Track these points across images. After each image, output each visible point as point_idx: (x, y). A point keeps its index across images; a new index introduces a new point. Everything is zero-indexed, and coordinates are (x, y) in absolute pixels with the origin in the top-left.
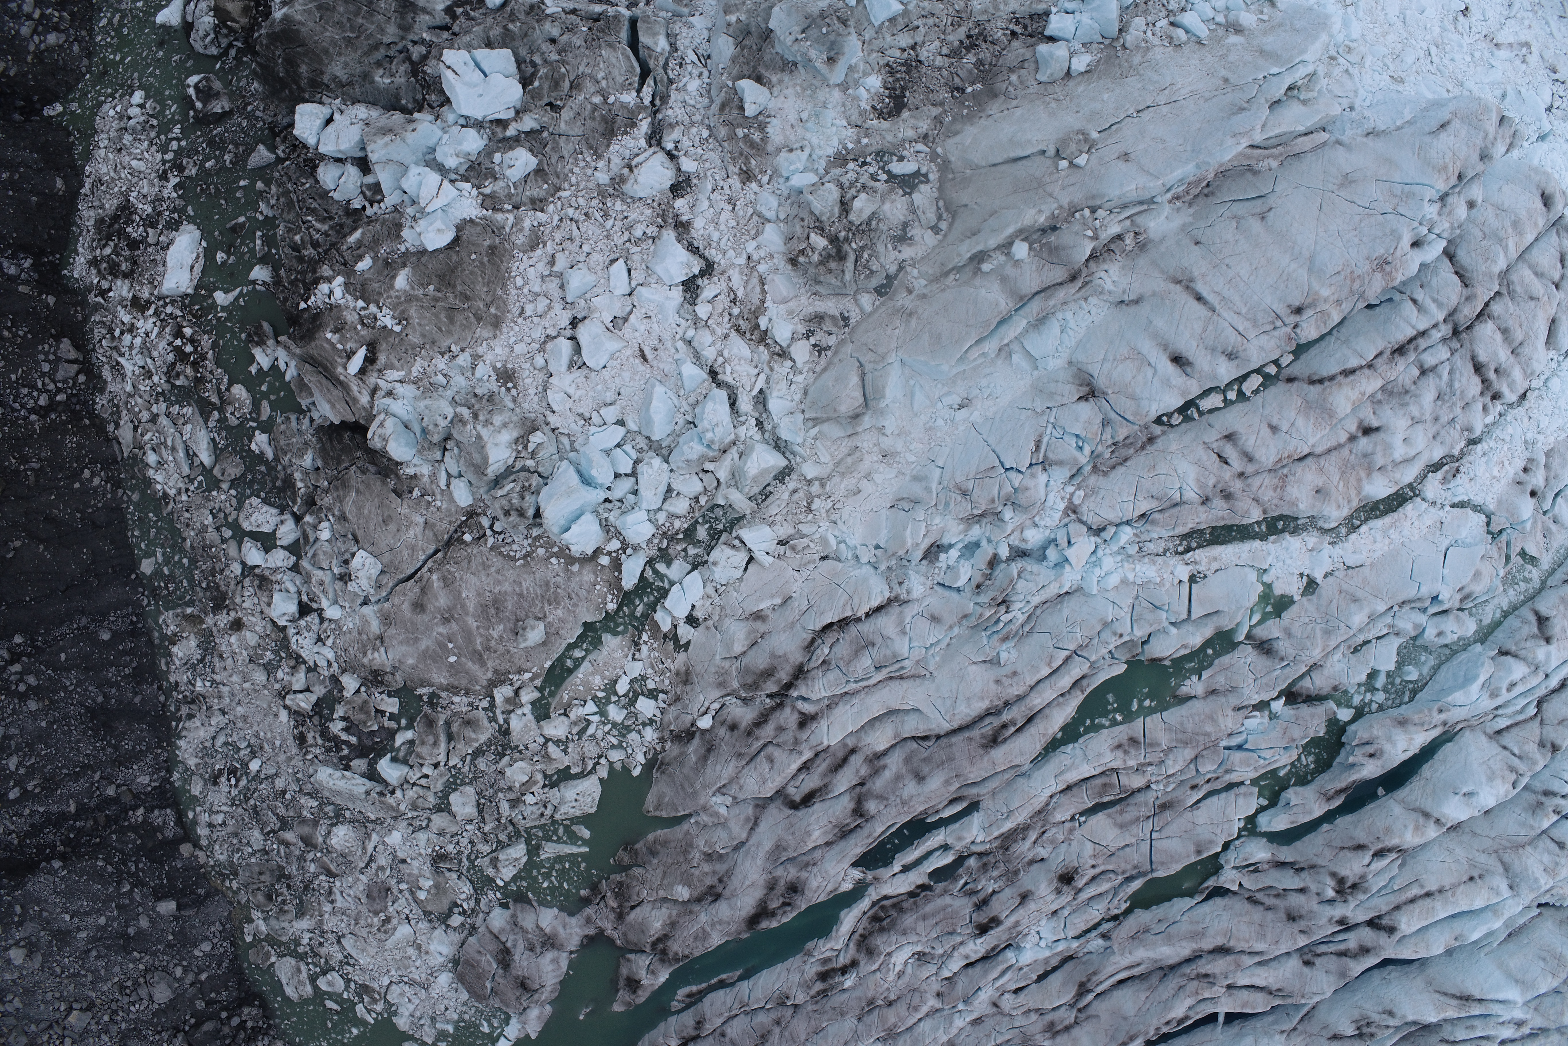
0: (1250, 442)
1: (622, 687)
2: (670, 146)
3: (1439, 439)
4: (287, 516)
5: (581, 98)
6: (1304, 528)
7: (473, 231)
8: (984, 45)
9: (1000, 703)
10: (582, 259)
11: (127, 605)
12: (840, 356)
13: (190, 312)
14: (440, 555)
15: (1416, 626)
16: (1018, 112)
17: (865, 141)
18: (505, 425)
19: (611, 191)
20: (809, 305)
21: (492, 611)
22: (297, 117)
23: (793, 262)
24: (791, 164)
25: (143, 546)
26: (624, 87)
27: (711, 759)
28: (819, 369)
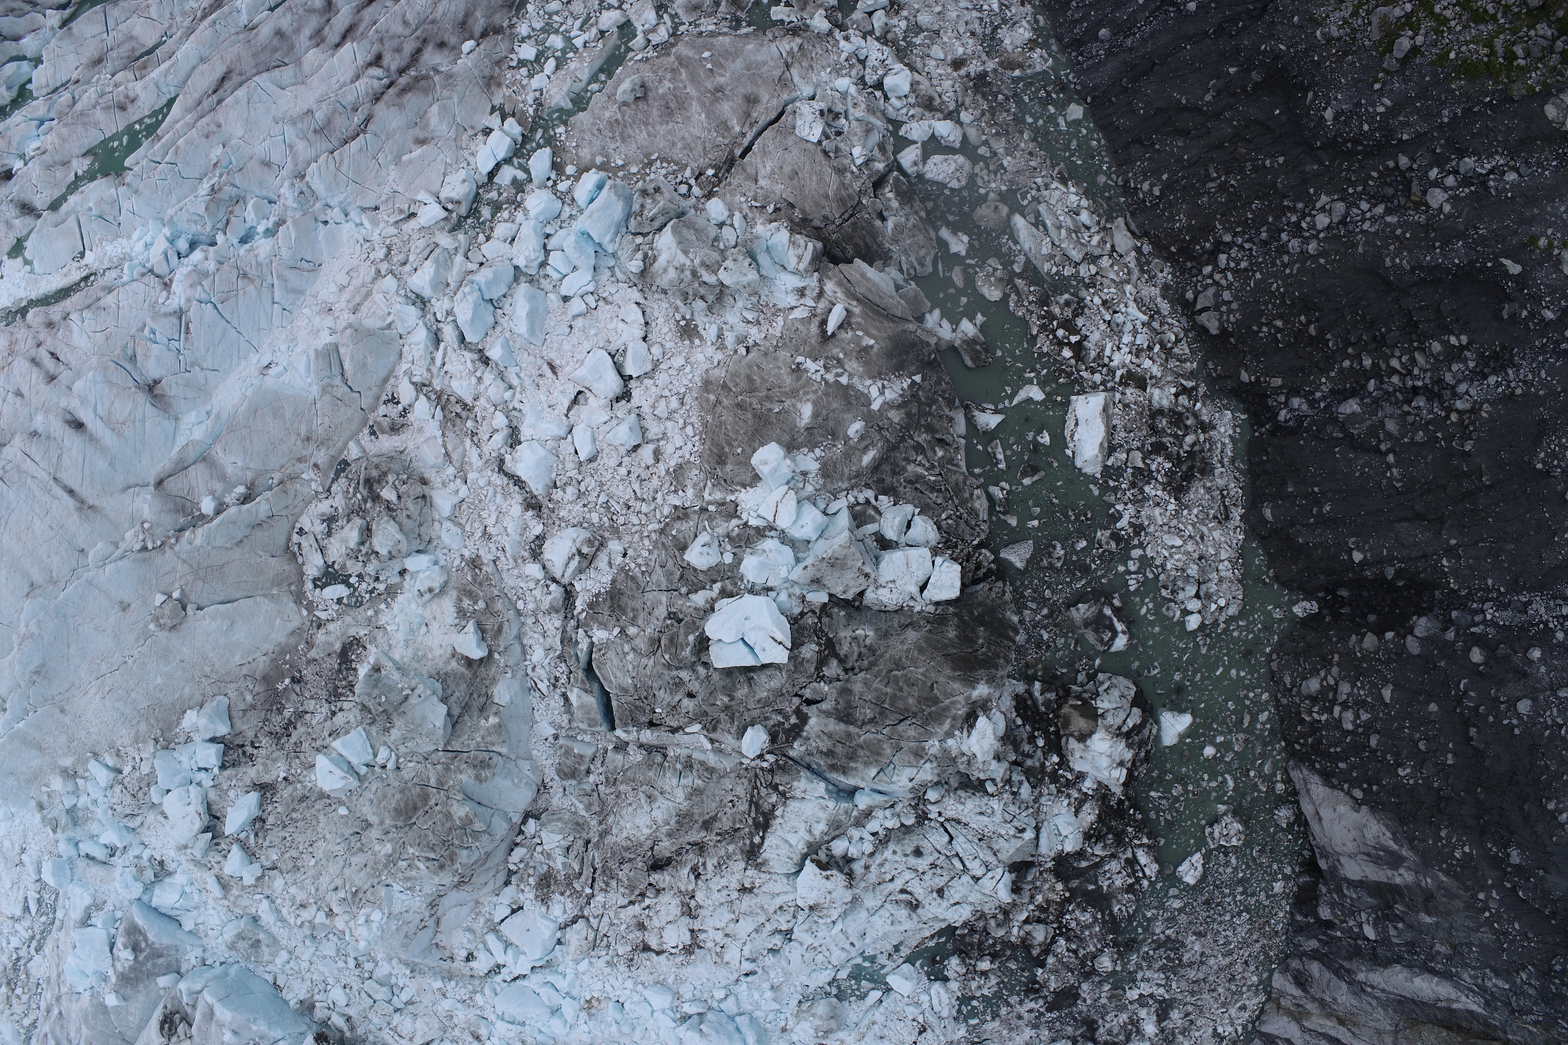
0: (36, 376)
1: (551, 64)
2: (553, 587)
4: (911, 170)
5: (648, 631)
7: (743, 477)
10: (626, 459)
11: (1088, 68)
12: (371, 394)
13: (1069, 375)
14: (738, 152)
16: (237, 659)
17: (370, 613)
18: (666, 271)
19: (604, 533)
20: (406, 441)
21: (672, 105)
22: (958, 584)
23: (424, 482)
24: (430, 577)
25: (1084, 131)
26: (606, 645)
27: (461, 16)
28: (392, 380)
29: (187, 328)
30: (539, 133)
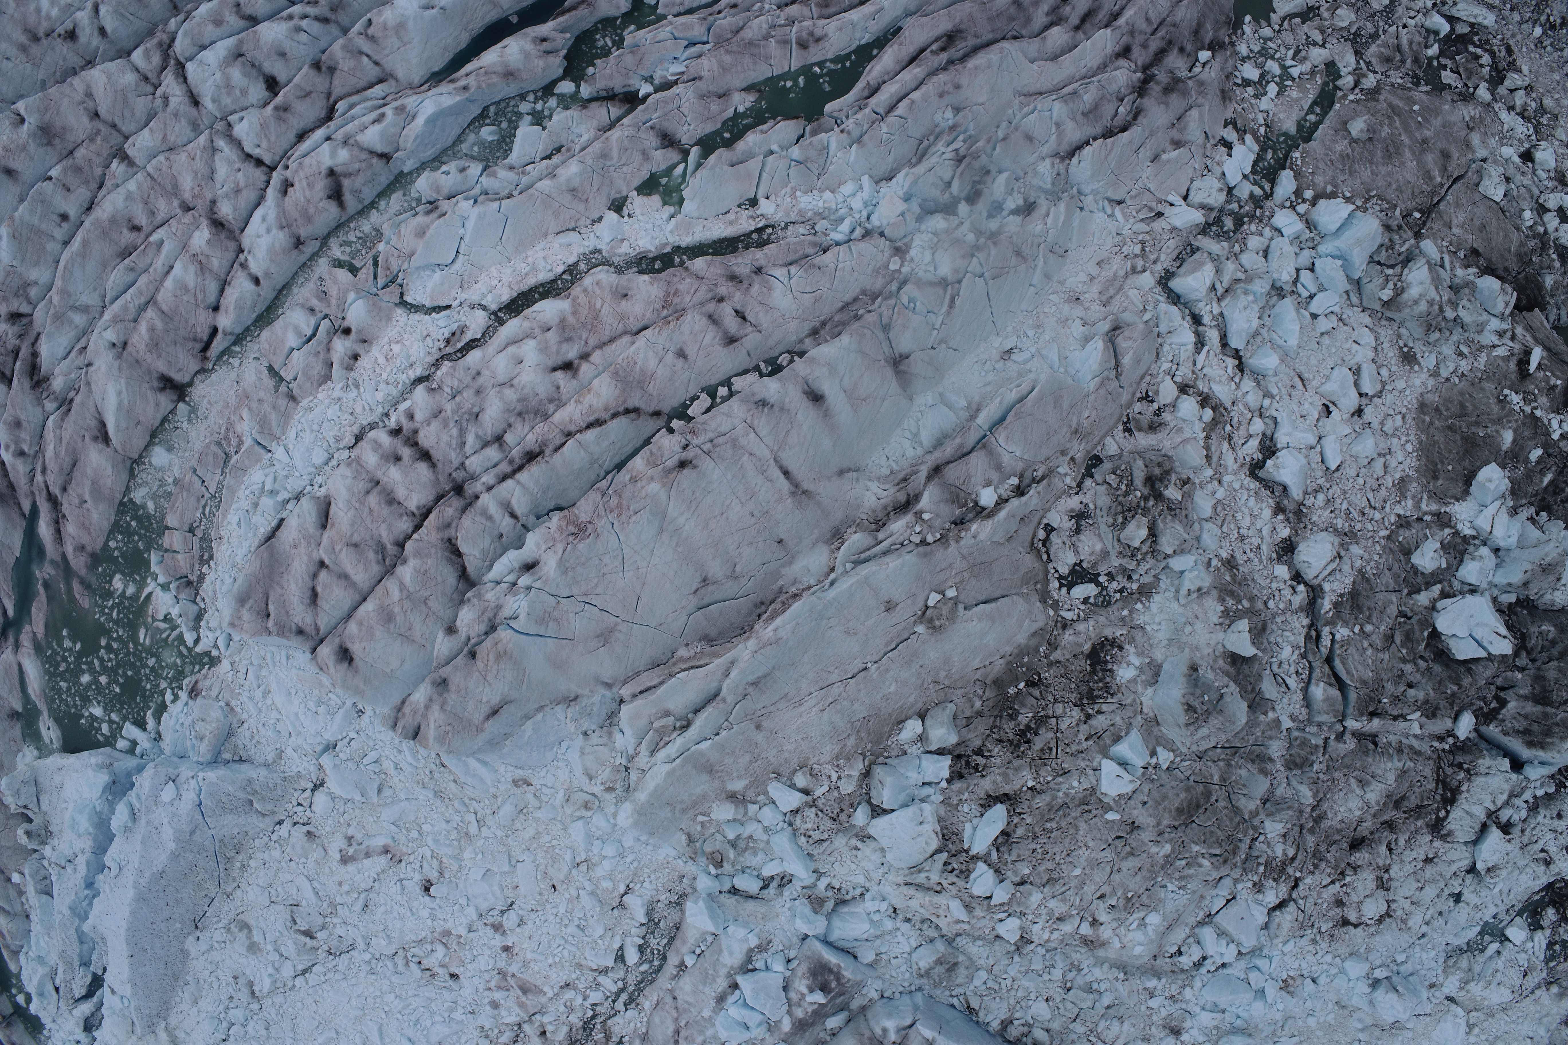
0: (711, 336)
1: (1273, 89)
2: (1301, 588)
3: (474, 372)
5: (1383, 628)
6: (629, 264)
7: (1455, 491)
8: (1011, 736)
9: (952, 68)
10: (1363, 471)
12: (1131, 390)
14: (1436, 199)
15: (494, 175)
16: (975, 664)
17: (1125, 612)
18: (1416, 302)
19: (1346, 539)
20: (1163, 441)
21: (1391, 149)
24: (1197, 577)
26: (1346, 643)
27: (1194, 23)
28: (1148, 378)
29: (952, 301)
30: (1269, 154)
